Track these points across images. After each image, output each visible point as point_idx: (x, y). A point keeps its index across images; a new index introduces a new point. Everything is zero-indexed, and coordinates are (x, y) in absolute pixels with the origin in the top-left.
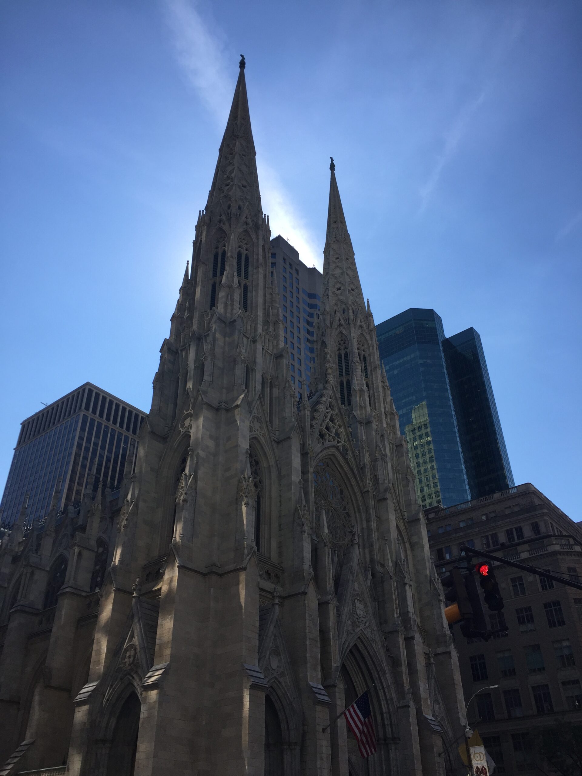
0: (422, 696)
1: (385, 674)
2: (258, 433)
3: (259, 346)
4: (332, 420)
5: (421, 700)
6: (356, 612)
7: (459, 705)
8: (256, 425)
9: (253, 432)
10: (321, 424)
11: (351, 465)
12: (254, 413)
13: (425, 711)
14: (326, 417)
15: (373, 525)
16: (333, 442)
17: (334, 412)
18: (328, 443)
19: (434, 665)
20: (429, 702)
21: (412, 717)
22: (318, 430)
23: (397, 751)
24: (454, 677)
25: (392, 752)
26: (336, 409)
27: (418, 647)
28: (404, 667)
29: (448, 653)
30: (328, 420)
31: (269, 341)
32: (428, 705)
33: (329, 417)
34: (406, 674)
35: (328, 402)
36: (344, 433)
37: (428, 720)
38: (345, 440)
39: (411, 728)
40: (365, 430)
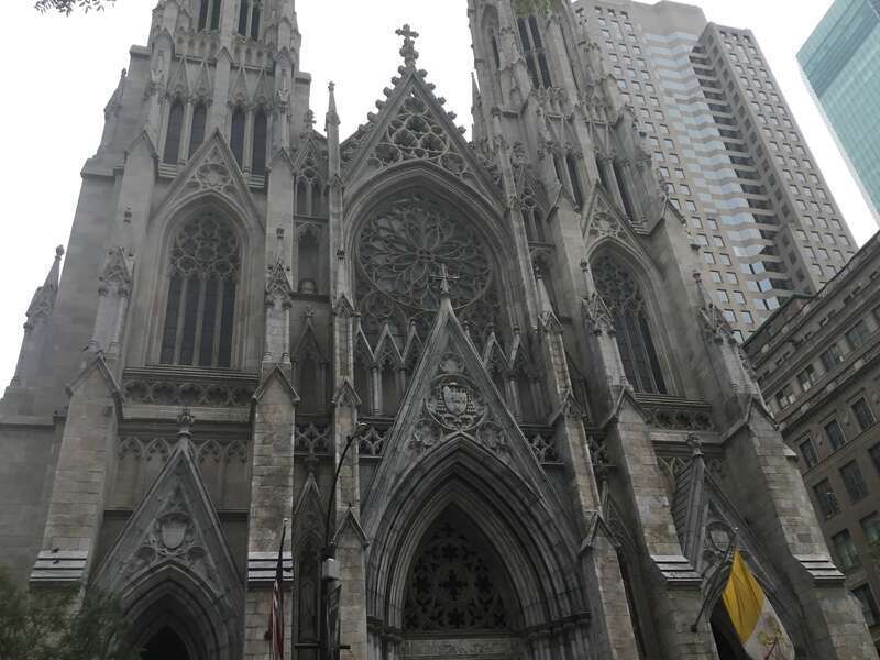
2: (215, 188)
5: (643, 531)
6: (446, 407)
7: (783, 521)
8: (213, 177)
9: (201, 189)
10: (384, 138)
11: (468, 182)
12: (207, 161)
13: (659, 547)
14: (398, 126)
15: (524, 259)
16: (418, 159)
17: (419, 115)
18: (401, 162)
19: (701, 460)
20: (672, 529)
21: (602, 568)
22: (372, 150)
23: (586, 640)
24: (766, 470)
25: (577, 644)
26: (427, 108)
27: (633, 435)
28: (586, 477)
29: (745, 429)
30: (404, 128)
31: (260, 54)
32: (668, 536)
33: (405, 123)
34: (592, 490)
35: (402, 102)
36: (449, 138)
37: (659, 565)
38: (451, 148)
39: (601, 589)
40: (521, 122)
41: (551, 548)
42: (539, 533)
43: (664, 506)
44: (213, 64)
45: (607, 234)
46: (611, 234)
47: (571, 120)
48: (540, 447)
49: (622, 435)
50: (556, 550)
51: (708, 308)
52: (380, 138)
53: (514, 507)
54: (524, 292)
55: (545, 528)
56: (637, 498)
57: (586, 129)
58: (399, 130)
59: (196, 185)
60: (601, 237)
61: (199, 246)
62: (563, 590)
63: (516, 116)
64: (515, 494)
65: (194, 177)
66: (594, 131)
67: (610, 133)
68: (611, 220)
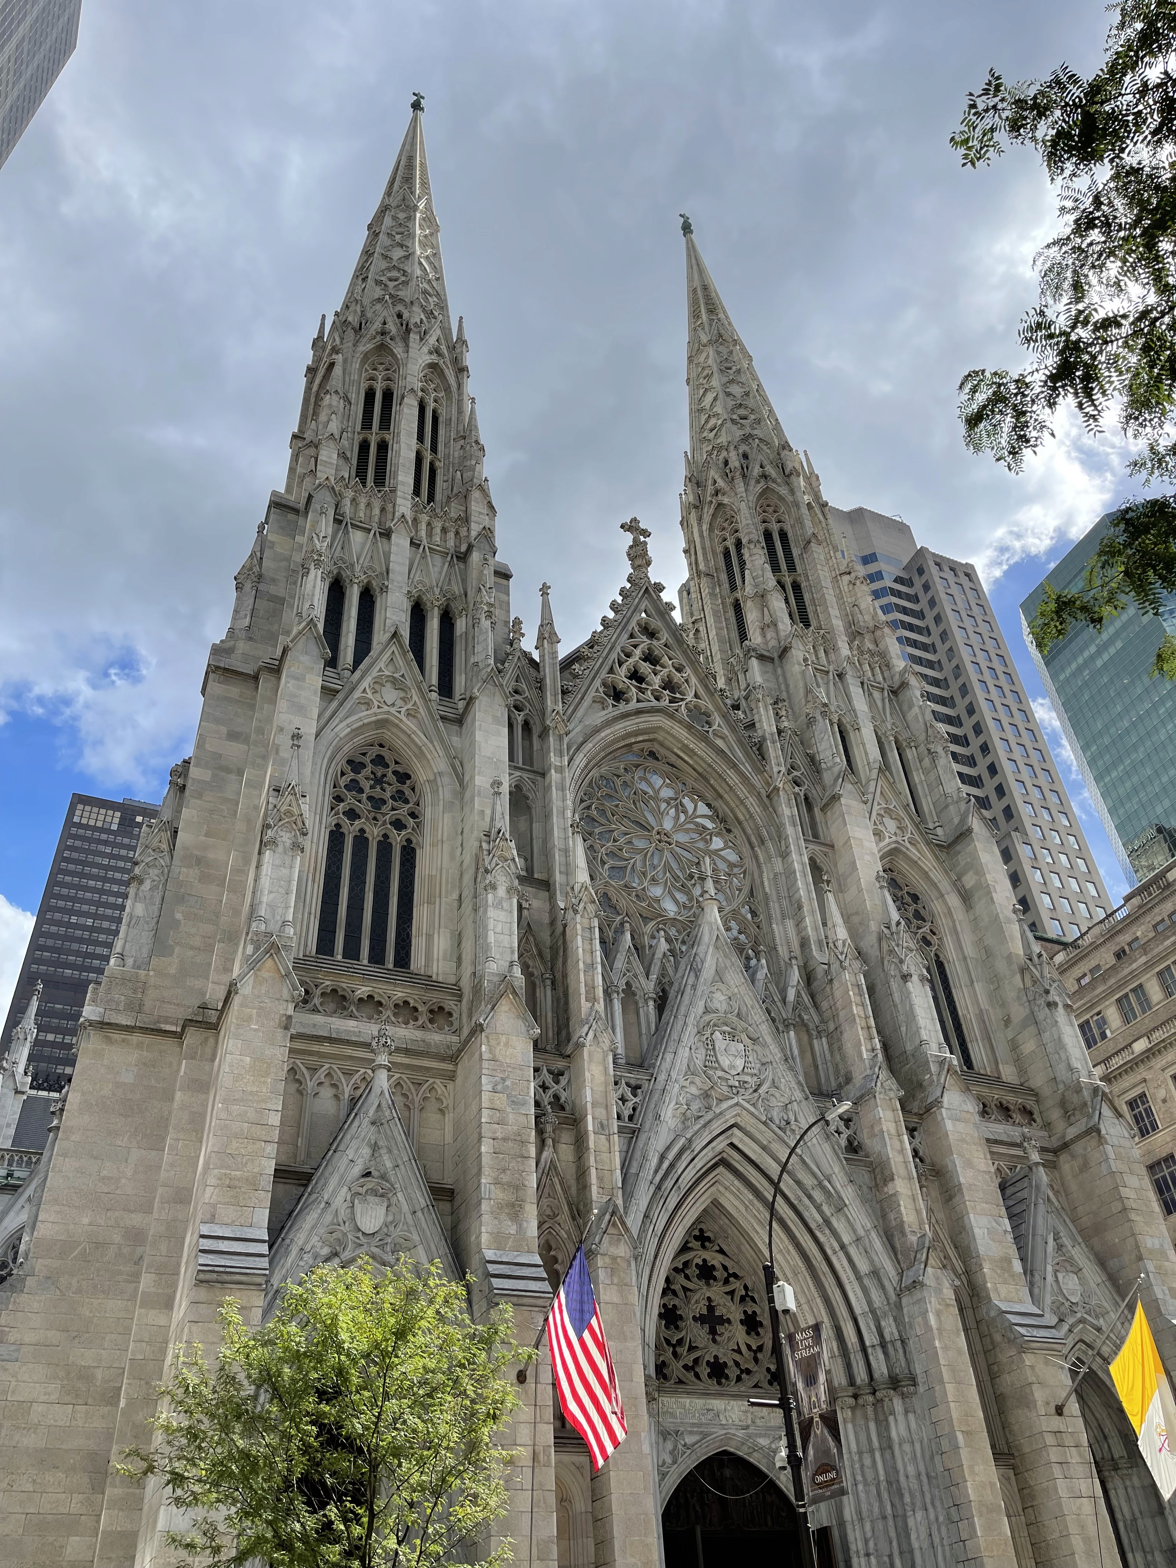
0: (982, 1250)
1: (840, 1208)
2: (393, 710)
3: (400, 542)
4: (650, 658)
5: (981, 1265)
6: (717, 1061)
7: (1150, 1266)
8: (390, 694)
9: (375, 710)
10: (611, 671)
11: (719, 742)
12: (380, 670)
13: (1003, 1290)
14: (628, 655)
15: (799, 861)
16: (655, 703)
17: (655, 642)
18: (633, 705)
19: (1041, 1169)
20: (1017, 1266)
21: (938, 1314)
22: (598, 683)
23: (911, 1416)
24: (1125, 1192)
25: (896, 1420)
26: (665, 636)
27: (961, 1126)
28: (906, 1181)
29: (1094, 1131)
30: (636, 658)
31: (444, 530)
32: (1013, 1275)
33: (638, 652)
34: (914, 1200)
35: (633, 623)
36: (694, 680)
37: (1008, 1316)
38: (696, 696)
39: (937, 1344)
40: (779, 671)
41: (859, 1278)
42: (841, 1254)
43: (1005, 1232)
44: (387, 534)
45: (894, 838)
46: (899, 839)
47: (841, 676)
48: (838, 1131)
49: (949, 1125)
50: (866, 1281)
51: (1035, 958)
52: (607, 668)
53: (806, 1215)
54: (800, 907)
55: (853, 1251)
56: (971, 1215)
57: (861, 690)
58: (631, 660)
59: (368, 704)
60: (887, 840)
61: (367, 790)
62: (876, 1341)
63: (772, 660)
64: (810, 1197)
65: (364, 691)
66: (870, 695)
67: (890, 700)
68: (898, 819)
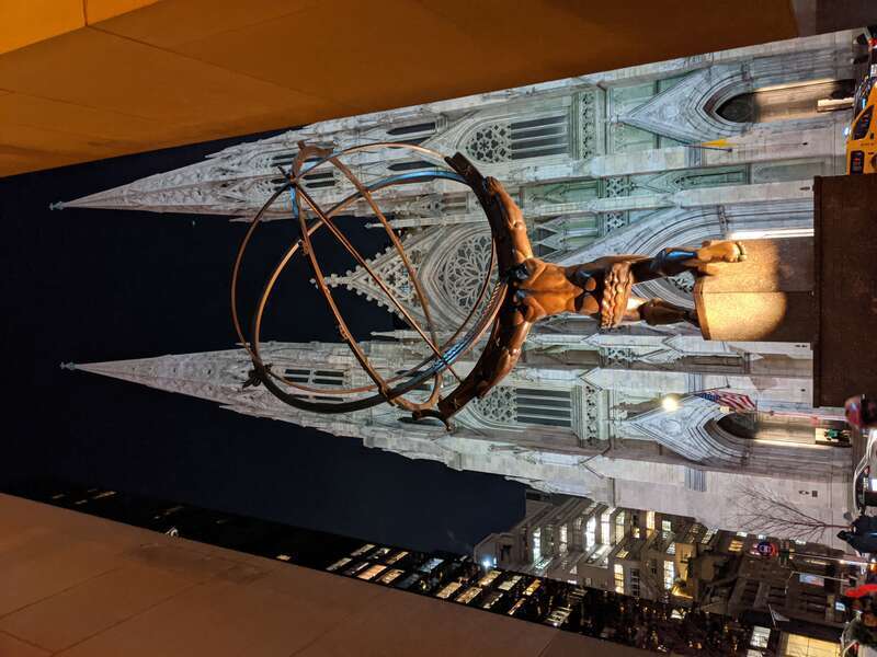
0: (663, 168)
23: (731, 209)
25: (733, 213)
30: (394, 288)
32: (672, 154)
48: (615, 223)
49: (608, 173)
56: (648, 169)
